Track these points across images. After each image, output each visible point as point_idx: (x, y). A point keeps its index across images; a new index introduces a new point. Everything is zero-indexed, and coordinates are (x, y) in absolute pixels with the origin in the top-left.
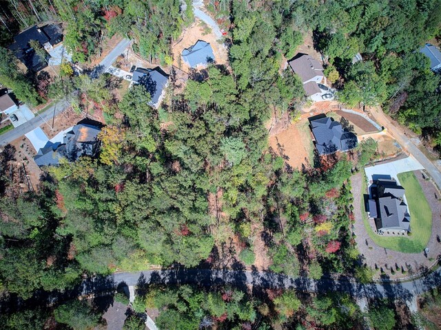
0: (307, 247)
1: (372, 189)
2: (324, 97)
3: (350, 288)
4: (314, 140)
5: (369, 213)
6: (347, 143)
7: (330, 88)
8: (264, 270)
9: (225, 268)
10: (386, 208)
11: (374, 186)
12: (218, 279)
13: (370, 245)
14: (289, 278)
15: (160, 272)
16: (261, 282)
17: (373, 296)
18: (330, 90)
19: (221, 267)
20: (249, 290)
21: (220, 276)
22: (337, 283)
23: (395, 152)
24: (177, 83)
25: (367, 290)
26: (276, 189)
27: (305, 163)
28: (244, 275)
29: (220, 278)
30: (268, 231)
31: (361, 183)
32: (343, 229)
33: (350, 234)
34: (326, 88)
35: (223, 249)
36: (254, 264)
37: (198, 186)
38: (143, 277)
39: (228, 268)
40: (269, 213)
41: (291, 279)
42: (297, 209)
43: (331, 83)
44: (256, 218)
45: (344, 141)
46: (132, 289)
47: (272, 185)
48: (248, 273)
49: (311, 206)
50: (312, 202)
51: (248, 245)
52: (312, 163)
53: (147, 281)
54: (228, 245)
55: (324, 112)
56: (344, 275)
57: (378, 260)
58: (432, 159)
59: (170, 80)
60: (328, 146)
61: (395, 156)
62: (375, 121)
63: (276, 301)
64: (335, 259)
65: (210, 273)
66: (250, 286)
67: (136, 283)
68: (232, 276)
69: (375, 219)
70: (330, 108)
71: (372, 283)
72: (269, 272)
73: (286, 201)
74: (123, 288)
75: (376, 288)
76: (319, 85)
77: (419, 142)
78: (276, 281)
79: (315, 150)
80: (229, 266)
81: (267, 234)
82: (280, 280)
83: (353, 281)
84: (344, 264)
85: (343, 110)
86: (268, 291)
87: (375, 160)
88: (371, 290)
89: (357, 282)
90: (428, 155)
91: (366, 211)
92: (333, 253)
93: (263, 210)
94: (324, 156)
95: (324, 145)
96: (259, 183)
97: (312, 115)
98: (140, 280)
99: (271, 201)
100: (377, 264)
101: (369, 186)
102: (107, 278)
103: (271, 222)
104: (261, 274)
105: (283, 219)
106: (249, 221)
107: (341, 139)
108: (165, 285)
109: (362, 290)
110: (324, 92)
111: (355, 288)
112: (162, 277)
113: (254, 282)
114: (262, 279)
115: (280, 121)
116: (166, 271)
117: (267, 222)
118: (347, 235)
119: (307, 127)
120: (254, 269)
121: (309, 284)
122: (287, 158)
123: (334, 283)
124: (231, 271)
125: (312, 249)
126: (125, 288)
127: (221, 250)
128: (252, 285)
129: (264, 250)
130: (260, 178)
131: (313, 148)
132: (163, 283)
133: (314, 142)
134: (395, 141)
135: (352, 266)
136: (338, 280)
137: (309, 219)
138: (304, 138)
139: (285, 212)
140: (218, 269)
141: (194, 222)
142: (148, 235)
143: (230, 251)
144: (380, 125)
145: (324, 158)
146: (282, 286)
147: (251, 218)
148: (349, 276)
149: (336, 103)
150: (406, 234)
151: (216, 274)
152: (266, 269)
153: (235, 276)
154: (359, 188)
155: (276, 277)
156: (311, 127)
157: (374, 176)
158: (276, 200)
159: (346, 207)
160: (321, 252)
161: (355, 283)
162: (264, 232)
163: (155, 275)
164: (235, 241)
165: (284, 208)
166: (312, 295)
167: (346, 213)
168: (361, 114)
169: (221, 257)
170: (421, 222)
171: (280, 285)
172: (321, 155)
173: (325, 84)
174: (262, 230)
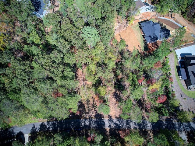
0: (144, 101)
1: (181, 62)
2: (147, 9)
3: (174, 127)
4: (143, 34)
5: (181, 77)
6: (164, 34)
7: (150, 5)
8: (116, 118)
9: (90, 118)
10: (193, 72)
11: (182, 60)
12: (86, 126)
13: (183, 97)
14: (133, 122)
15: (46, 123)
16: (115, 126)
17: (189, 130)
18: (150, 6)
19: (88, 117)
20: (107, 131)
21: (87, 123)
22: (165, 123)
23: (192, 40)
24: (56, 4)
25: (185, 127)
26: (121, 64)
27: (138, 48)
28: (103, 122)
29: (87, 125)
30: (118, 92)
31: (174, 59)
32: (166, 87)
33: (171, 91)
34: (148, 5)
35: (88, 105)
36: (110, 114)
37: (67, 62)
38: (34, 127)
39: (92, 118)
40: (117, 80)
41: (135, 123)
42: (136, 76)
43: (150, 2)
44: (109, 83)
45: (162, 33)
46: (27, 137)
47: (119, 62)
48: (106, 120)
49: (144, 74)
50: (145, 72)
51: (105, 101)
52: (142, 48)
53: (38, 130)
54: (91, 102)
55: (148, 19)
56: (169, 117)
57: (190, 106)
59: (52, 2)
60: (152, 37)
61: (193, 42)
62: (178, 23)
63: (126, 139)
64: (163, 107)
65: (80, 122)
66: (108, 129)
67: (30, 132)
68: (95, 123)
69: (185, 81)
70: (151, 17)
71: (188, 122)
72: (119, 119)
73: (128, 71)
74: (20, 136)
75: (190, 125)
76: (144, 3)
78: (125, 124)
79: (144, 41)
80: (93, 116)
81: (117, 94)
82: (128, 123)
83: (175, 121)
84: (168, 110)
85: (159, 17)
86: (120, 132)
87: (181, 45)
88: (187, 126)
89: (178, 122)
91: (179, 75)
92: (161, 104)
93: (114, 78)
94: (150, 44)
95: (150, 36)
96: (110, 59)
97: (140, 20)
98: (32, 130)
99: (118, 72)
100: (190, 109)
101: (179, 61)
102: (9, 130)
103: (119, 86)
104: (115, 120)
105: (127, 83)
106: (105, 86)
107: (160, 32)
108: (50, 132)
109: (182, 127)
110: (147, 7)
111: (177, 126)
112: (47, 126)
113: (110, 126)
114: (115, 123)
115: (121, 25)
116: (50, 123)
117: (116, 86)
118: (169, 91)
119: (138, 28)
120: (110, 117)
121: (146, 125)
122: (127, 46)
123: (163, 123)
124: (94, 119)
125: (147, 102)
126: (22, 136)
127: (87, 106)
128: (109, 128)
129: (116, 104)
130: (110, 55)
131: (143, 39)
132: (48, 130)
133: (143, 36)
134: (192, 34)
135: (174, 111)
136: (165, 121)
137: (144, 83)
138: (137, 34)
139: (128, 78)
140: (86, 119)
141: (63, 86)
142: (28, 98)
143: (93, 106)
144: (182, 25)
145: (150, 45)
146: (129, 127)
147: (106, 83)
148: (172, 118)
149: (154, 13)
151: (84, 122)
152: (117, 116)
153: (97, 123)
154: (173, 62)
155: (125, 122)
156: (140, 27)
157: (181, 55)
158: (122, 71)
159: (166, 73)
160: (153, 103)
161: (176, 122)
162: (115, 93)
163: (43, 125)
164: (96, 99)
165: (127, 76)
166: (149, 132)
167: (167, 78)
168: (169, 20)
169: (87, 111)
171: (128, 127)
172: (148, 43)
173: (147, 2)
174: (114, 91)
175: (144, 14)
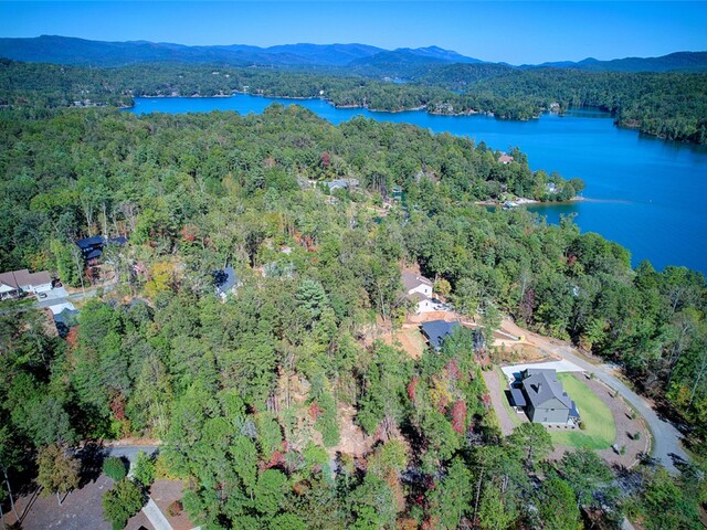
2: (437, 307)
4: (427, 341)
5: (515, 407)
8: (356, 458)
11: (516, 382)
18: (444, 304)
23: (541, 356)
31: (499, 380)
32: (478, 417)
34: (439, 302)
36: (341, 450)
43: (444, 299)
58: (594, 363)
60: (444, 338)
61: (541, 360)
66: (333, 476)
69: (524, 409)
76: (429, 298)
77: (571, 349)
79: (429, 349)
85: (465, 323)
90: (587, 359)
91: (511, 405)
101: (510, 383)
102: (100, 451)
113: (338, 471)
119: (417, 332)
120: (340, 455)
128: (335, 474)
129: (357, 434)
133: (427, 343)
134: (539, 348)
138: (413, 340)
144: (516, 336)
149: (452, 315)
150: (577, 427)
152: (358, 456)
154: (496, 383)
156: (422, 332)
157: (515, 373)
170: (596, 418)
173: (437, 299)
175: (429, 314)
